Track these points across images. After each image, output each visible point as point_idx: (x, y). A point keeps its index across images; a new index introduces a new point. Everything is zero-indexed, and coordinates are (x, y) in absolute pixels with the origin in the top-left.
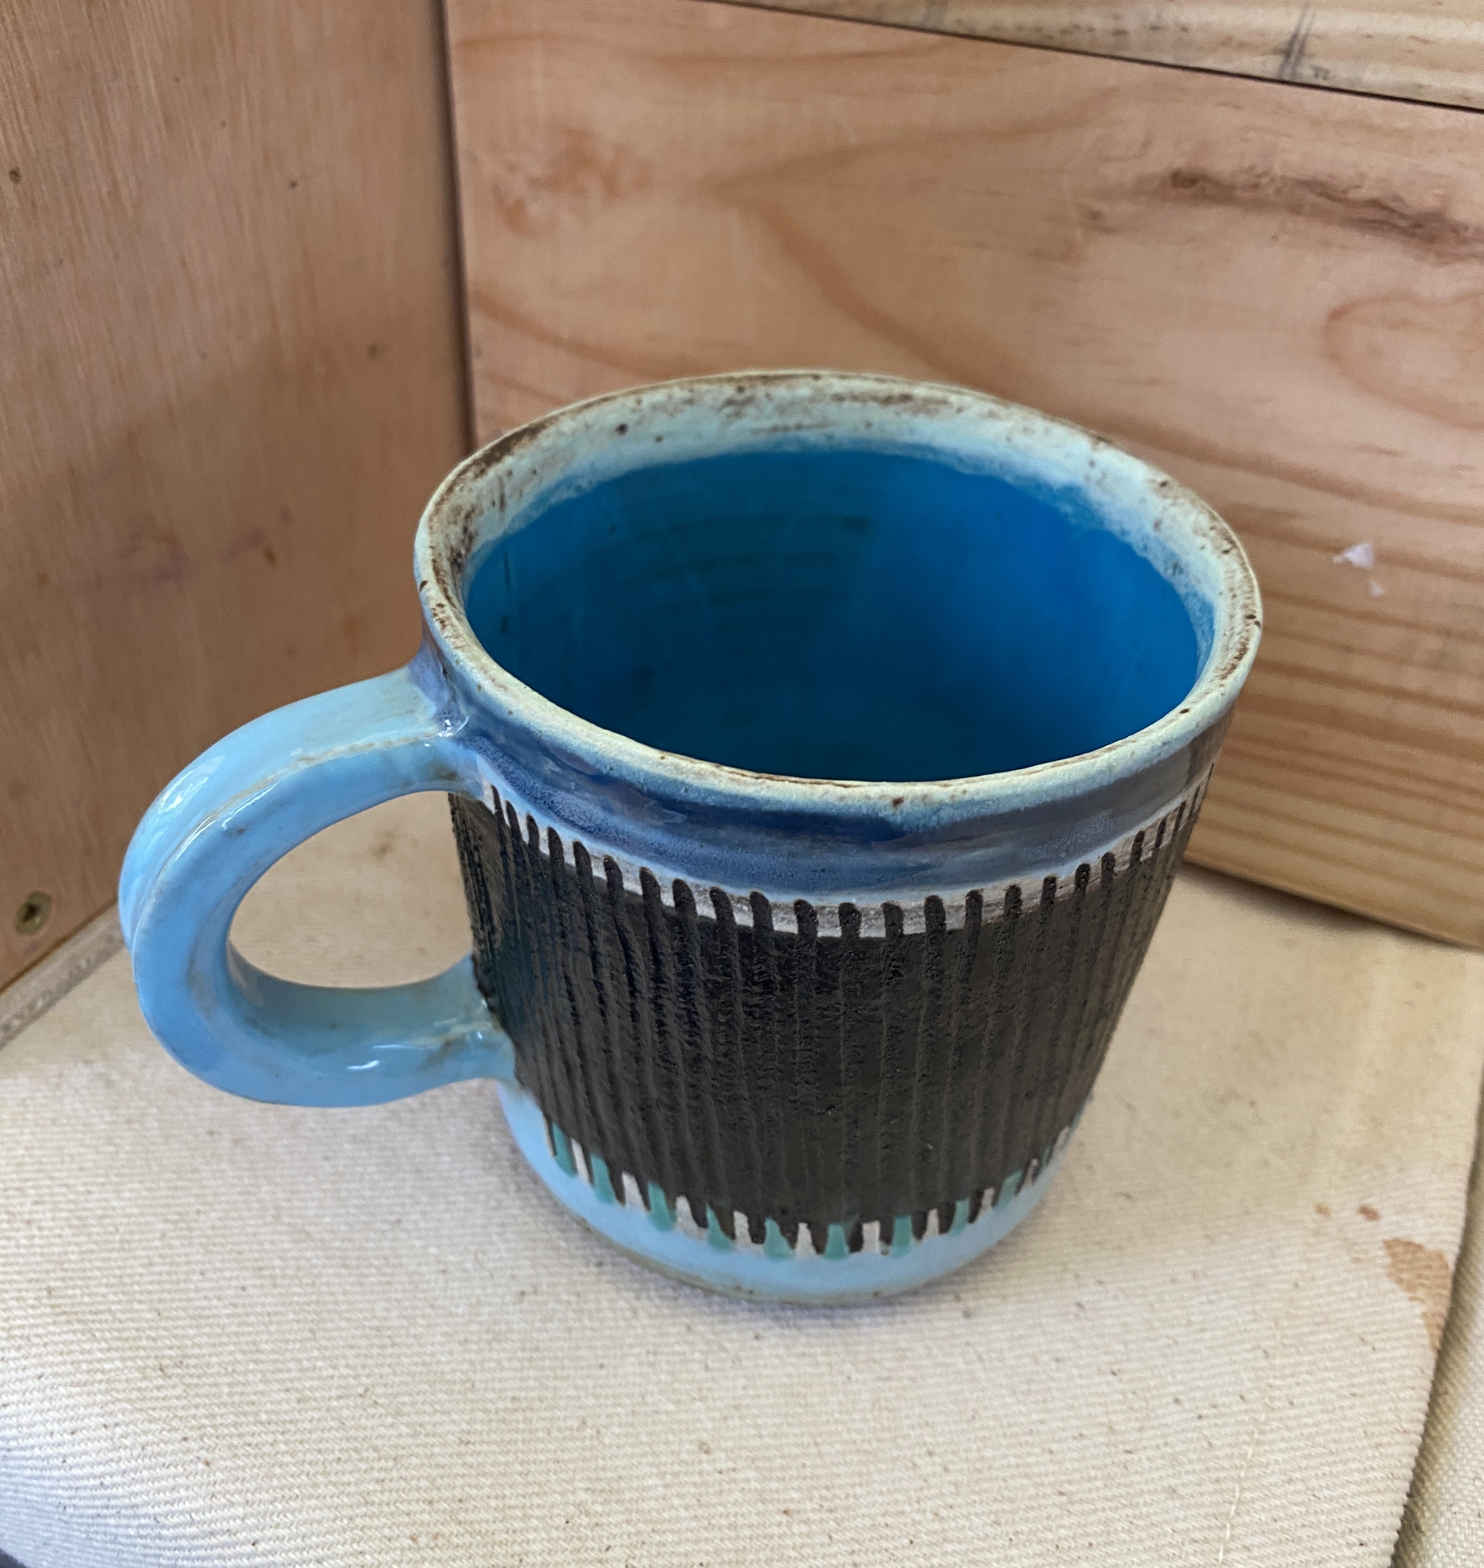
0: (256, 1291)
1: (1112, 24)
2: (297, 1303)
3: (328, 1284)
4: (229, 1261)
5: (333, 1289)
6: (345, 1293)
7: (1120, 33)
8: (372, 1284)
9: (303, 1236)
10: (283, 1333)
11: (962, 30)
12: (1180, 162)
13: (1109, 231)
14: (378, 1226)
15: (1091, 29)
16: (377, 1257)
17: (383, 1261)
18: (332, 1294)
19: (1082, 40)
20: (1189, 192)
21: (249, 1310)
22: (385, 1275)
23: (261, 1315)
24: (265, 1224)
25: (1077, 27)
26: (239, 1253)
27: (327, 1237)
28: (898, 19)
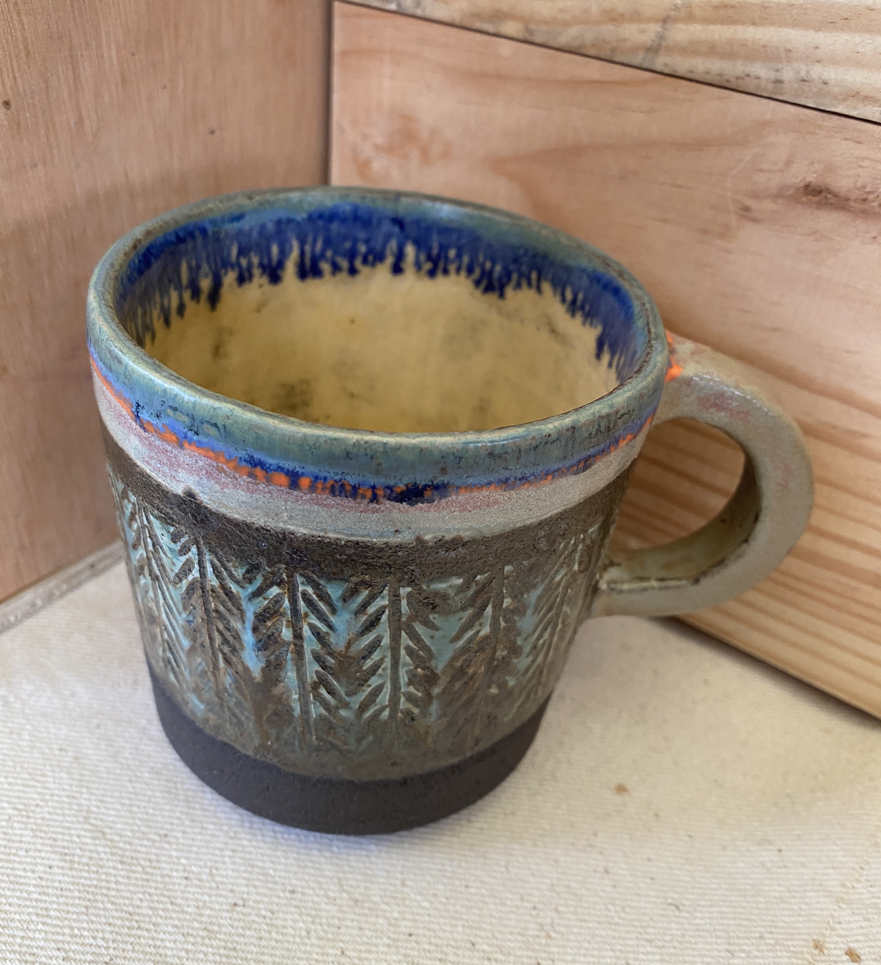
0: (59, 871)
1: (773, 75)
2: (83, 885)
3: (107, 874)
4: (46, 845)
5: (109, 878)
6: (116, 882)
7: (778, 81)
8: (136, 879)
9: (100, 835)
10: (67, 905)
11: (667, 71)
12: (811, 178)
13: (755, 220)
14: (152, 836)
15: (758, 78)
16: (144, 860)
17: (148, 863)
18: (108, 882)
19: (750, 85)
20: (815, 199)
21: (49, 884)
22: (147, 873)
23: (57, 888)
24: (78, 822)
25: (748, 75)
26: (55, 840)
27: (116, 838)
28: (624, 59)
